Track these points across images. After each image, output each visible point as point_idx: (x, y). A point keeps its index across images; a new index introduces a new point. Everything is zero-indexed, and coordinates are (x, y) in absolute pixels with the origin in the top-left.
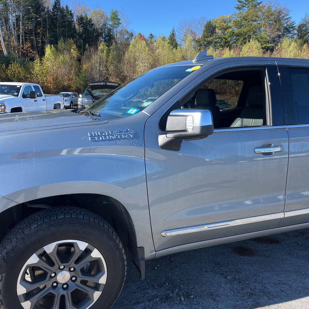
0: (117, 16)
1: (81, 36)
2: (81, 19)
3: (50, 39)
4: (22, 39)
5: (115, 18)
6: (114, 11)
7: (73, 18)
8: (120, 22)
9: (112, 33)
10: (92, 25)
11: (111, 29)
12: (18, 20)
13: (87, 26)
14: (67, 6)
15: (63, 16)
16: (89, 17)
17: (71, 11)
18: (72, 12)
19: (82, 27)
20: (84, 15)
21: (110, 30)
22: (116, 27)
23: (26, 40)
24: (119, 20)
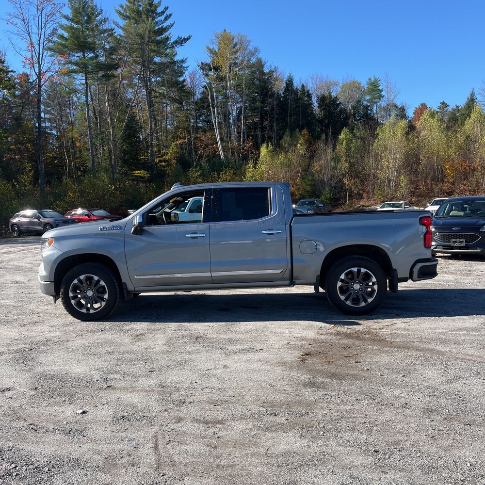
0: (378, 87)
1: (321, 122)
2: (322, 100)
3: (279, 132)
4: (244, 137)
5: (375, 89)
6: (373, 79)
7: (311, 100)
8: (383, 93)
9: (369, 112)
10: (338, 105)
11: (369, 106)
12: (240, 113)
13: (331, 107)
14: (303, 86)
15: (297, 100)
16: (334, 95)
17: (308, 91)
18: (311, 92)
19: (324, 109)
20: (327, 94)
21: (367, 107)
22: (376, 103)
23: (248, 137)
24: (381, 91)
